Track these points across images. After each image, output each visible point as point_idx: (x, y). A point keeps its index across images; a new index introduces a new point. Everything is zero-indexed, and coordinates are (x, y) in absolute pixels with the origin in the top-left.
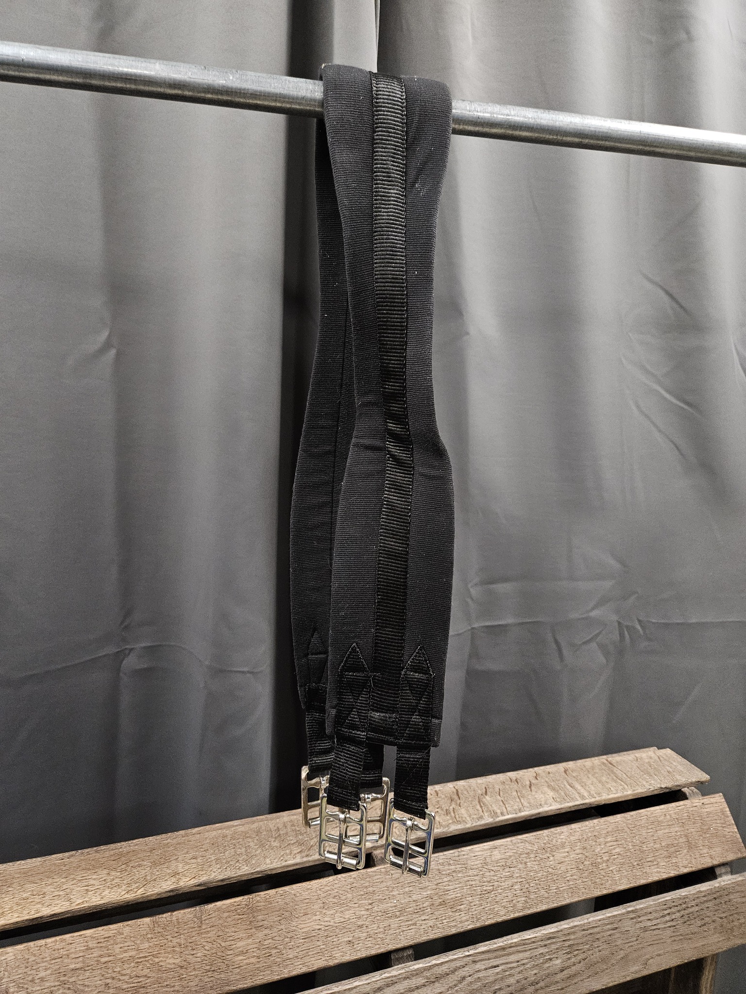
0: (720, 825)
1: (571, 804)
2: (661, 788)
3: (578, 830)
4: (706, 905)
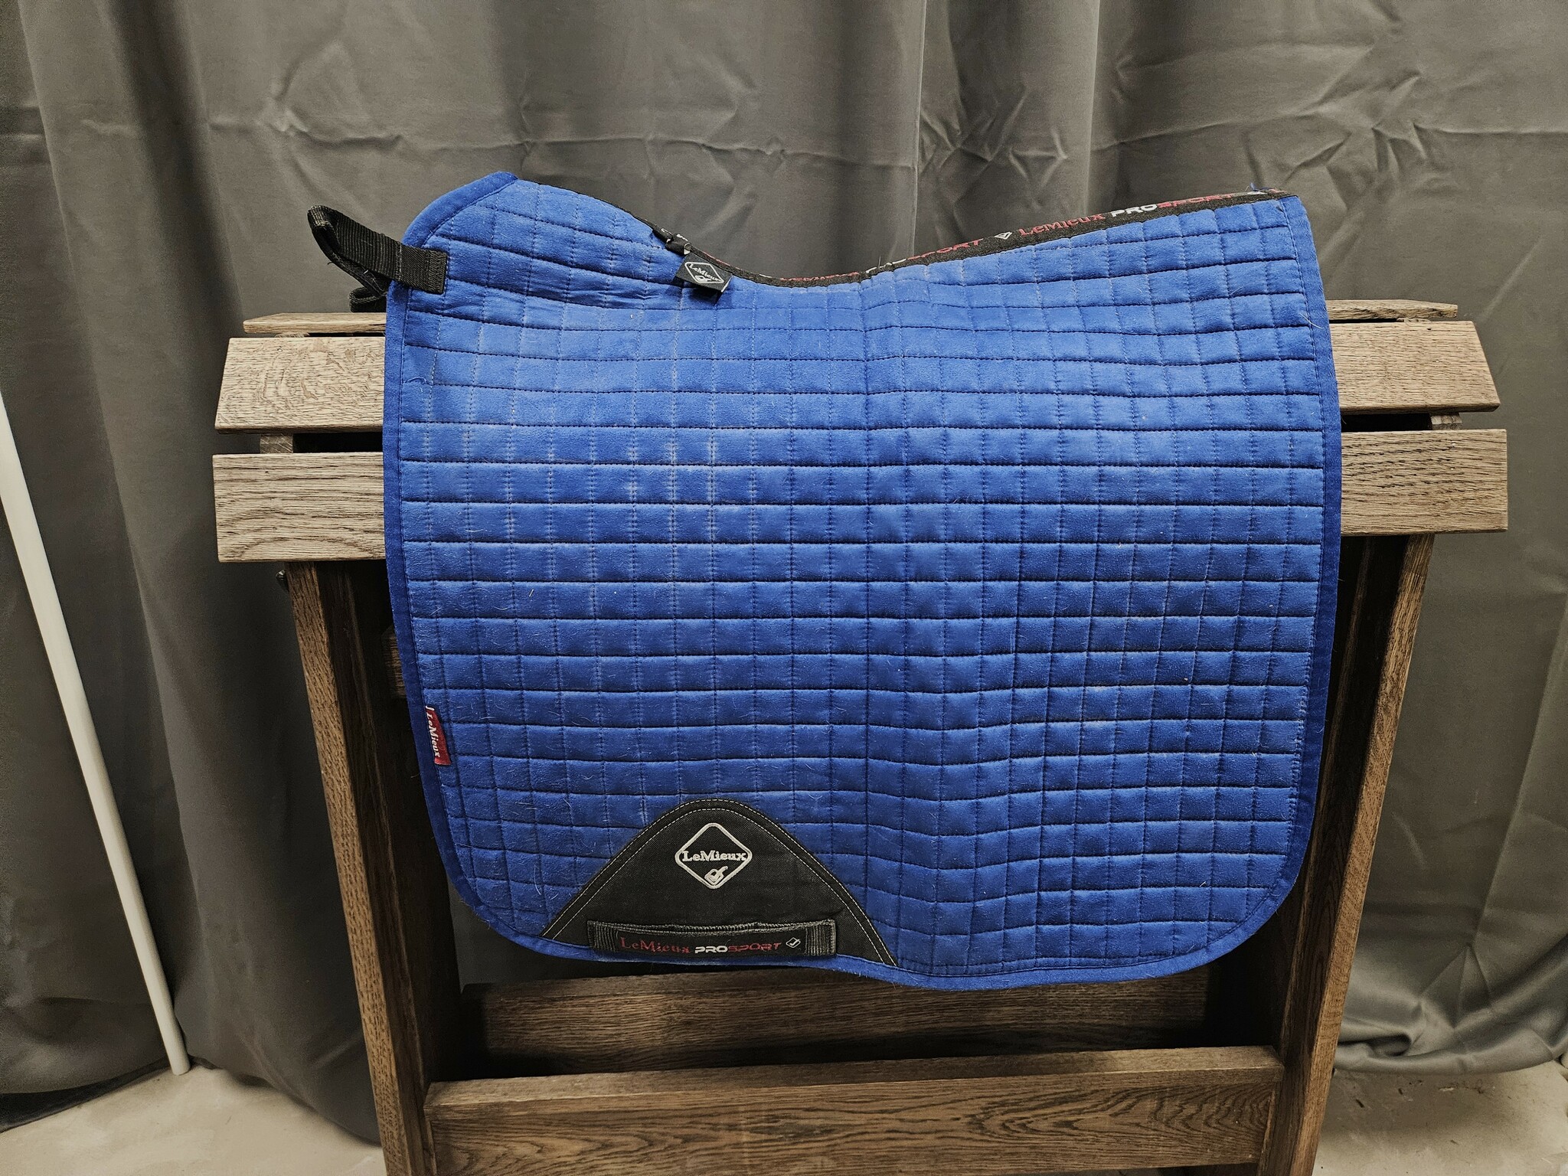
0: (1455, 359)
4: (1400, 457)
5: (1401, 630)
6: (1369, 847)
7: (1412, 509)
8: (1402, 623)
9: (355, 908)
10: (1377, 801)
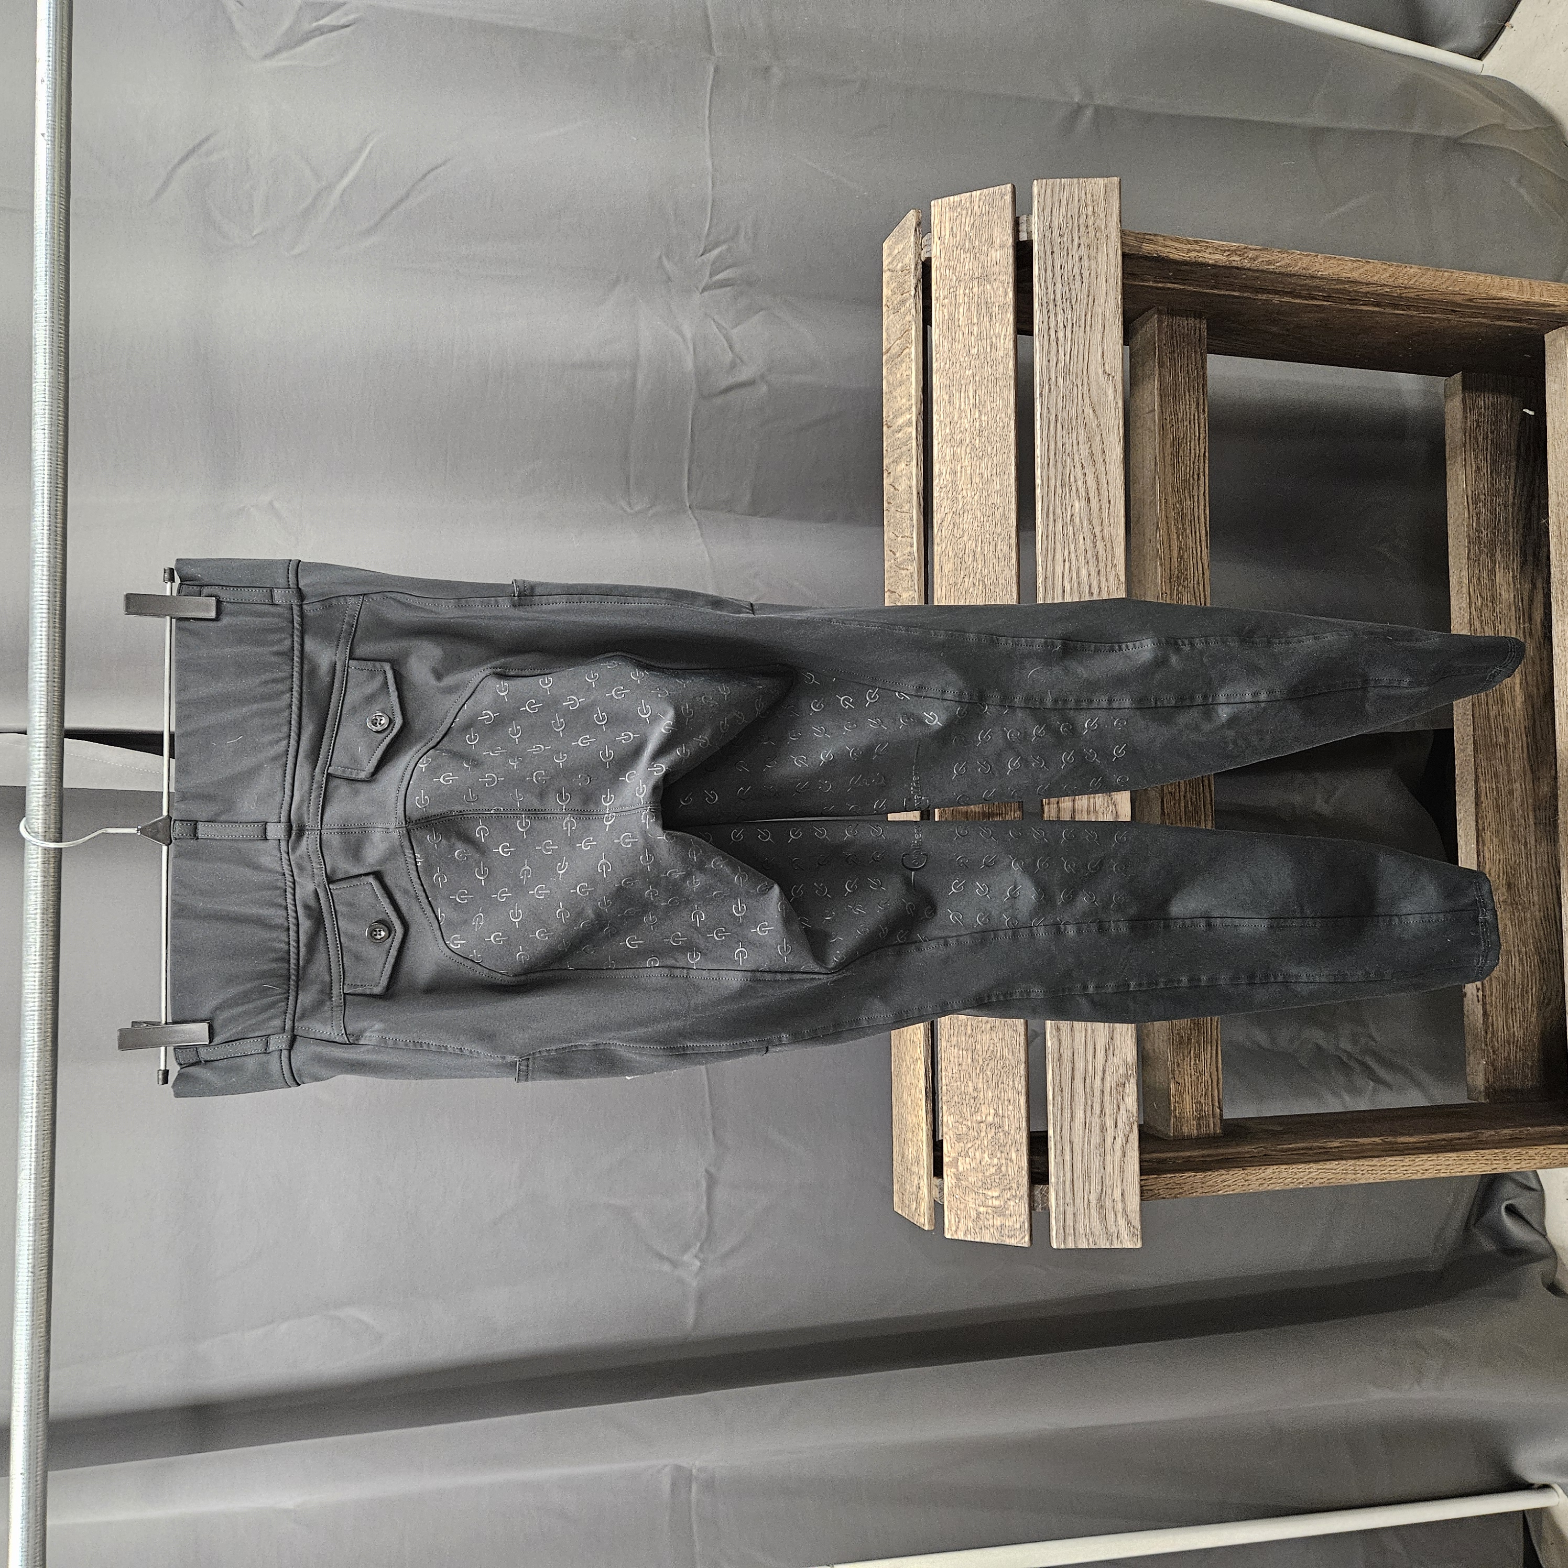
0: (968, 218)
1: (914, 444)
2: (915, 296)
3: (940, 445)
4: (1057, 268)
5: (1189, 251)
6: (1371, 265)
7: (1102, 258)
8: (1183, 251)
9: (1417, 1168)
10: (1331, 262)
